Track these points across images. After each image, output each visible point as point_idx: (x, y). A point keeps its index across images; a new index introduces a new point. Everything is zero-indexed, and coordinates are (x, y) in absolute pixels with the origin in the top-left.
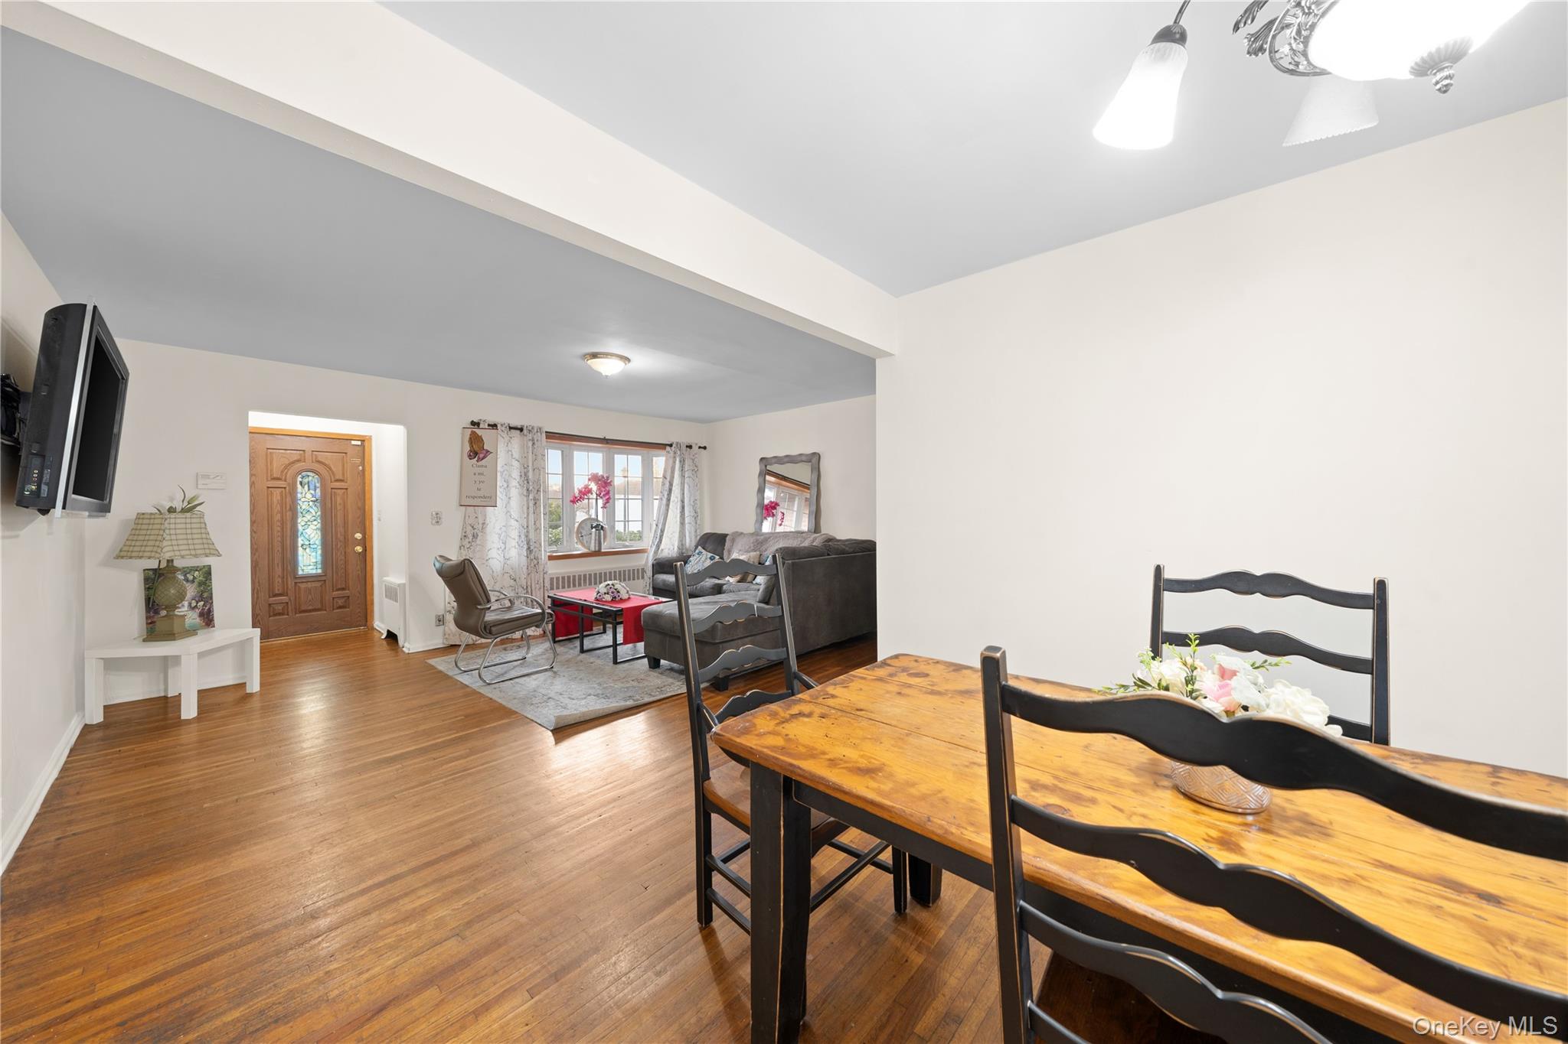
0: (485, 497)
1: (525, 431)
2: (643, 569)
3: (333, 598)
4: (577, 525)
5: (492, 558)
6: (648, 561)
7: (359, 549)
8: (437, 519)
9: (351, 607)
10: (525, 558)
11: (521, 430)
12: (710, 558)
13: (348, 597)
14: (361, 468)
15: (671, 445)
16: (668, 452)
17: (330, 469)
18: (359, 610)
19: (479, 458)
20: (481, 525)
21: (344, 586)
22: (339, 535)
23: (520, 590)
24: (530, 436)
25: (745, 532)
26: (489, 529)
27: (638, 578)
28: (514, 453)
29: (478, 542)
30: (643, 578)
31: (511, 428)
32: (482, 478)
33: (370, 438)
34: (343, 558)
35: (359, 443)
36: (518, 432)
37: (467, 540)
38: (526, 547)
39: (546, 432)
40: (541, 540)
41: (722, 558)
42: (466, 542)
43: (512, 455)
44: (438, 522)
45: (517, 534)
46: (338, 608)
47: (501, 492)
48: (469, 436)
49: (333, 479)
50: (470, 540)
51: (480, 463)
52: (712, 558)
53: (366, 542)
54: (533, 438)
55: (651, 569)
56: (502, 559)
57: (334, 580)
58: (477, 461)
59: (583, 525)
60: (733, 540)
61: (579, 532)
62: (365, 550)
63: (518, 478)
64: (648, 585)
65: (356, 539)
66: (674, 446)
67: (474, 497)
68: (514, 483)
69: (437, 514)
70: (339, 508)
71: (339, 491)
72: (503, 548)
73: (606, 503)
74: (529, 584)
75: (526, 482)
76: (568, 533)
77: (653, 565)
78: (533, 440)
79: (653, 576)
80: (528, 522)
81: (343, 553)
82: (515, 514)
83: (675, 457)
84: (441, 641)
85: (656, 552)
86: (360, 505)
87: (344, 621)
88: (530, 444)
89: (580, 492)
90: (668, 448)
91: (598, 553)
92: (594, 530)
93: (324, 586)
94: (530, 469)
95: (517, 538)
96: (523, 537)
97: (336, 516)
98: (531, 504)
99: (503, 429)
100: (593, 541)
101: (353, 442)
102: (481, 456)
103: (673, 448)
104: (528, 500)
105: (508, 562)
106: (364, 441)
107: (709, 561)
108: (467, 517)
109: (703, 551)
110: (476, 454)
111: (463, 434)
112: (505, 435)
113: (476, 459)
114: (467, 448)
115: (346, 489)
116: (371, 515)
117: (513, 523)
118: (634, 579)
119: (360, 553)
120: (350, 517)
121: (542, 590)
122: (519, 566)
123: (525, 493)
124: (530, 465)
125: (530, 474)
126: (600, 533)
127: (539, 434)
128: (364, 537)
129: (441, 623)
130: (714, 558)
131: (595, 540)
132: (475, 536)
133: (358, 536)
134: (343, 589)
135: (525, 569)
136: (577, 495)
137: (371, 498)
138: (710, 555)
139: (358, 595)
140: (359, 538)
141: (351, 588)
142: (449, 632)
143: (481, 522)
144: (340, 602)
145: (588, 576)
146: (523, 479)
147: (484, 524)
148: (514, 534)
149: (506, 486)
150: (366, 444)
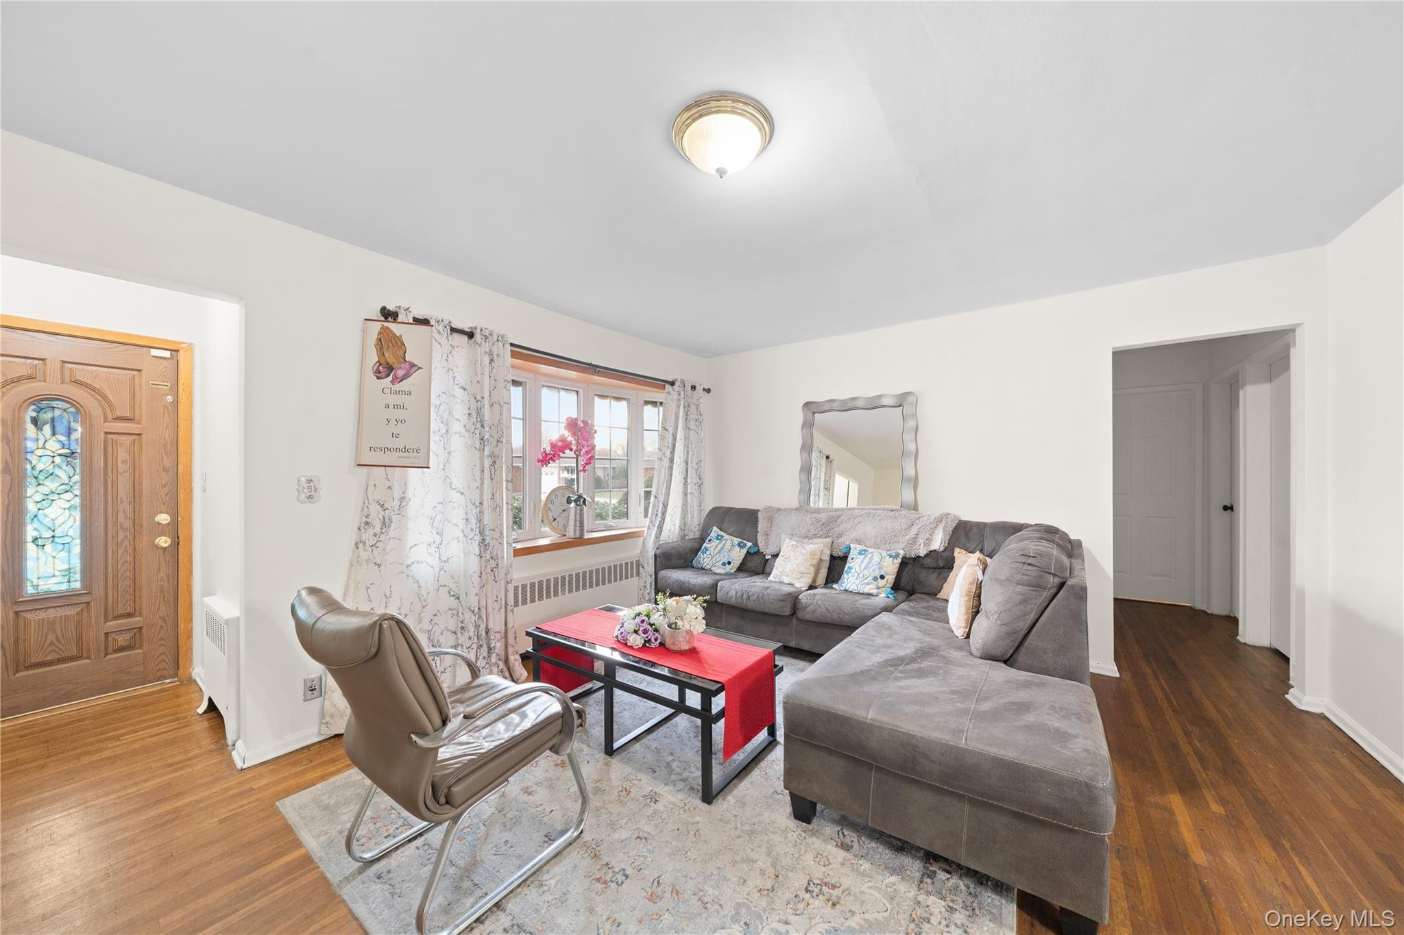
0: (406, 450)
1: (478, 337)
2: (638, 562)
3: (107, 634)
4: (544, 497)
5: (418, 562)
6: (647, 548)
7: (164, 541)
8: (310, 491)
9: (145, 646)
10: (477, 559)
11: (471, 335)
12: (739, 544)
13: (141, 628)
14: (170, 398)
15: (672, 384)
16: (669, 393)
17: (104, 397)
18: (162, 649)
19: (396, 377)
20: (397, 502)
21: (132, 611)
22: (121, 516)
23: (468, 614)
24: (486, 347)
25: (782, 508)
26: (413, 508)
27: (632, 576)
28: (457, 375)
29: (391, 534)
30: (638, 574)
31: (453, 330)
32: (400, 414)
33: (190, 348)
34: (129, 559)
35: (167, 354)
36: (465, 338)
37: (371, 531)
38: (478, 538)
39: (512, 345)
40: (502, 525)
41: (756, 544)
42: (368, 536)
43: (454, 378)
44: (310, 497)
45: (463, 516)
46: (115, 651)
47: (435, 441)
48: (375, 336)
49: (110, 417)
50: (377, 530)
51: (398, 387)
52: (740, 546)
53: (178, 531)
54: (490, 350)
55: (652, 562)
56: (436, 563)
57: (110, 600)
58: (392, 382)
59: (553, 497)
60: (770, 519)
61: (547, 508)
62: (176, 544)
63: (464, 419)
64: (648, 586)
65: (159, 524)
66: (677, 384)
67: (385, 450)
68: (457, 427)
69: (310, 481)
70: (120, 470)
71: (124, 438)
72: (438, 542)
73: (587, 464)
74: (483, 603)
75: (479, 425)
76: (532, 510)
77: (655, 555)
78: (490, 353)
79: (656, 573)
80: (482, 495)
81: (130, 550)
82: (459, 481)
83: (679, 400)
84: (315, 729)
85: (658, 536)
86: (167, 463)
87: (129, 673)
88: (486, 360)
89: (553, 446)
90: (668, 387)
91: (579, 541)
92: (573, 505)
93: (85, 613)
94: (486, 402)
95: (462, 524)
96: (473, 521)
97: (115, 483)
98: (487, 463)
99: (441, 328)
100: (571, 523)
101: (154, 352)
102: (401, 373)
103: (676, 387)
104: (481, 458)
105: (446, 566)
106: (177, 351)
107: (737, 549)
108: (371, 488)
109: (722, 533)
110: (390, 369)
111: (364, 331)
112: (443, 341)
113: (390, 378)
114: (373, 357)
115: (140, 435)
116: (190, 480)
117: (457, 497)
118: (627, 578)
119: (165, 549)
120: (146, 484)
121: (503, 610)
122: (465, 571)
123: (478, 446)
124: (486, 395)
125: (486, 412)
126: (581, 510)
127: (501, 344)
128: (175, 522)
129: (316, 693)
130: (745, 545)
131: (575, 521)
132: (385, 523)
133: (164, 518)
134: (129, 615)
135: (476, 578)
136: (548, 450)
137: (190, 453)
138: (736, 540)
139: (160, 622)
140: (165, 522)
141: (144, 612)
142: (333, 710)
143: (397, 496)
144: (122, 640)
145: (567, 579)
146: (474, 419)
147: (402, 499)
148: (457, 516)
149: (443, 430)
150: (181, 356)
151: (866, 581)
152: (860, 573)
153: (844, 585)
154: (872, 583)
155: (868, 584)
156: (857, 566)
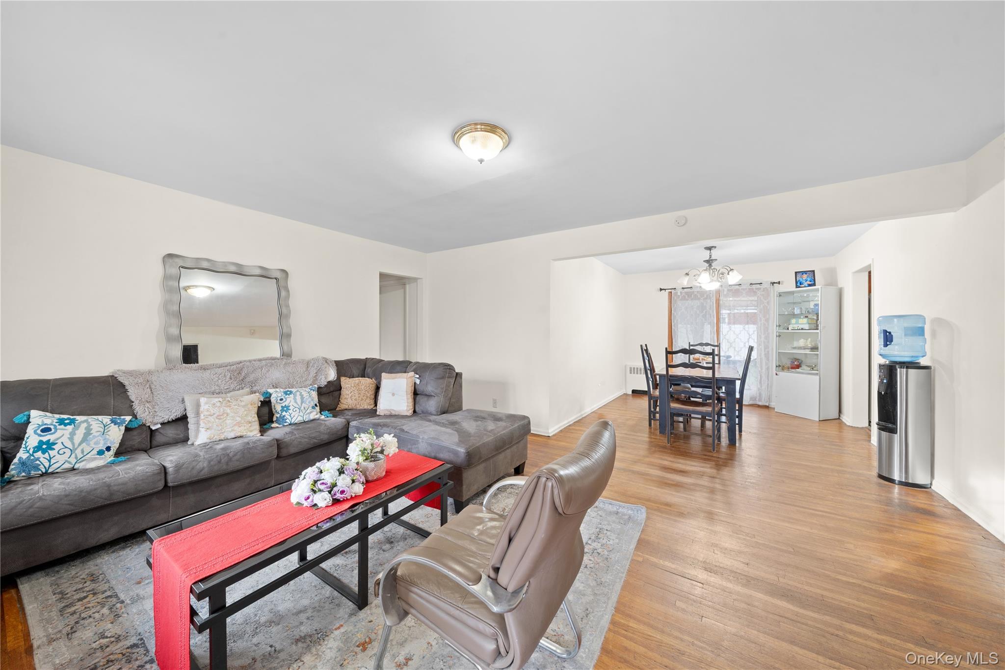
12: (113, 423)
52: (115, 424)
107: (112, 429)
130: (121, 421)
151: (308, 411)
152: (301, 407)
153: (287, 421)
154: (313, 412)
155: (311, 413)
156: (293, 403)
